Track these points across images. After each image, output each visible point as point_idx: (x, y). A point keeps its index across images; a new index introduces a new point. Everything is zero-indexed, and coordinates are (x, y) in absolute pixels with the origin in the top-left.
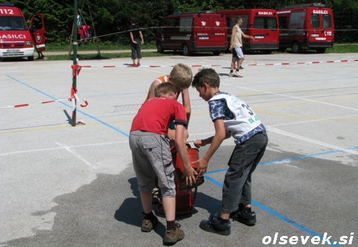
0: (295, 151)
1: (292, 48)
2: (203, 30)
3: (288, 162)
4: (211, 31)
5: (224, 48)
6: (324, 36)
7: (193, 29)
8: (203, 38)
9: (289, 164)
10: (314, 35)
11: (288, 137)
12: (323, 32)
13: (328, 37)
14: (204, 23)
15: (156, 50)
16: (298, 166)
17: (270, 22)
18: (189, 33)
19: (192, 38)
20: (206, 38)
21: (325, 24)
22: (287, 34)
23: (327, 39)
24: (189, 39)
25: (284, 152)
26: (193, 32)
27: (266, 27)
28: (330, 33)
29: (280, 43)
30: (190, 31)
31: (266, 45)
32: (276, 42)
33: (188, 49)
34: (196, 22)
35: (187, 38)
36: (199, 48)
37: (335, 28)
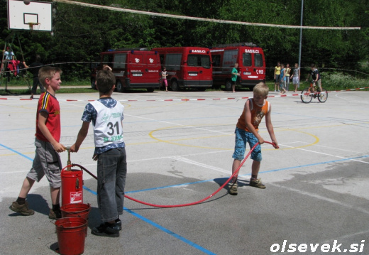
0: (196, 177)
1: (225, 85)
2: (137, 67)
3: (186, 186)
4: (144, 68)
5: (157, 85)
6: (256, 75)
7: (126, 65)
8: (136, 75)
9: (187, 187)
10: (247, 74)
11: (193, 165)
12: (255, 70)
13: (260, 75)
14: (137, 60)
15: (90, 87)
16: (194, 189)
17: (203, 60)
18: (122, 70)
19: (125, 74)
20: (139, 75)
21: (257, 63)
22: (220, 72)
23: (259, 78)
24: (122, 75)
25: (185, 178)
26: (127, 69)
27: (199, 64)
28: (261, 72)
29: (214, 81)
30: (124, 67)
31: (199, 82)
32: (209, 79)
33: (122, 85)
34: (129, 59)
35: (121, 74)
36: (131, 85)
37: (266, 66)
